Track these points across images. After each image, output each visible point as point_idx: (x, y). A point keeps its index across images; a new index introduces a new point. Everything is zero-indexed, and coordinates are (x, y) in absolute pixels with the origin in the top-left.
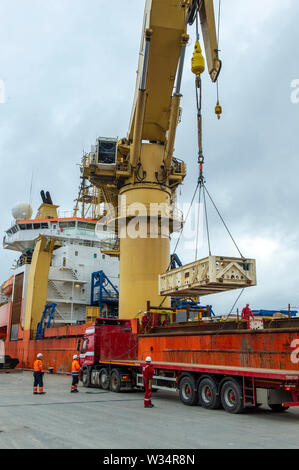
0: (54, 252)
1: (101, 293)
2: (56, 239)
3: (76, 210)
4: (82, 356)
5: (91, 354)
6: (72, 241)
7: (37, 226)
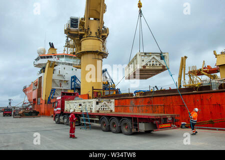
0: (55, 68)
1: (75, 85)
2: (55, 62)
3: (65, 51)
4: (55, 110)
5: (59, 109)
6: (63, 64)
7: (48, 57)
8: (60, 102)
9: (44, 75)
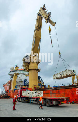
0: (18, 76)
1: (26, 83)
2: (18, 73)
3: (22, 68)
4: (18, 95)
5: (20, 95)
6: (21, 74)
7: (15, 71)
8: (20, 92)
9: (13, 79)
